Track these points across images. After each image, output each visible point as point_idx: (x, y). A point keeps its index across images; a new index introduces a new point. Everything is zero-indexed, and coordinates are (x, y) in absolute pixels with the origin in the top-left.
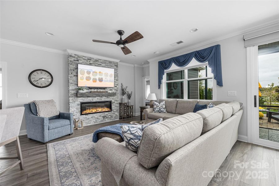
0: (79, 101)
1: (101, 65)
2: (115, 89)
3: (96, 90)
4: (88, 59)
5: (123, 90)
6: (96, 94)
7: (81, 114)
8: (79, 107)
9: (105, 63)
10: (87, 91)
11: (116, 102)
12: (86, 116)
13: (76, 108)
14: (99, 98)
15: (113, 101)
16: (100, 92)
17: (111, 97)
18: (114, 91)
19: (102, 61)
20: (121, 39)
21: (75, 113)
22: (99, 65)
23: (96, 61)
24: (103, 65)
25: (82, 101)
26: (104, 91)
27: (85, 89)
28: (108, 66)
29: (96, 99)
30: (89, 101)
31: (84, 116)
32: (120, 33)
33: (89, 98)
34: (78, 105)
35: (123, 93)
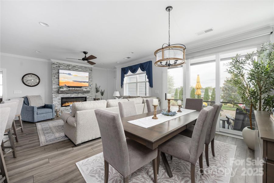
0: (60, 96)
1: (78, 69)
2: (89, 88)
3: (73, 89)
4: (67, 66)
5: (96, 89)
6: (73, 92)
7: (62, 106)
8: (60, 101)
9: (82, 68)
10: (67, 89)
11: (90, 98)
12: (66, 108)
13: (58, 102)
14: (75, 94)
15: (88, 97)
16: (77, 90)
17: (86, 94)
18: (88, 89)
19: (79, 67)
20: (85, 57)
21: (57, 105)
22: (76, 70)
23: (74, 67)
24: (80, 70)
25: (63, 97)
26: (80, 89)
27: (65, 87)
28: (83, 70)
29: (74, 95)
30: (68, 97)
31: (64, 107)
32: (85, 53)
33: (68, 94)
34: (59, 99)
35: (97, 91)
